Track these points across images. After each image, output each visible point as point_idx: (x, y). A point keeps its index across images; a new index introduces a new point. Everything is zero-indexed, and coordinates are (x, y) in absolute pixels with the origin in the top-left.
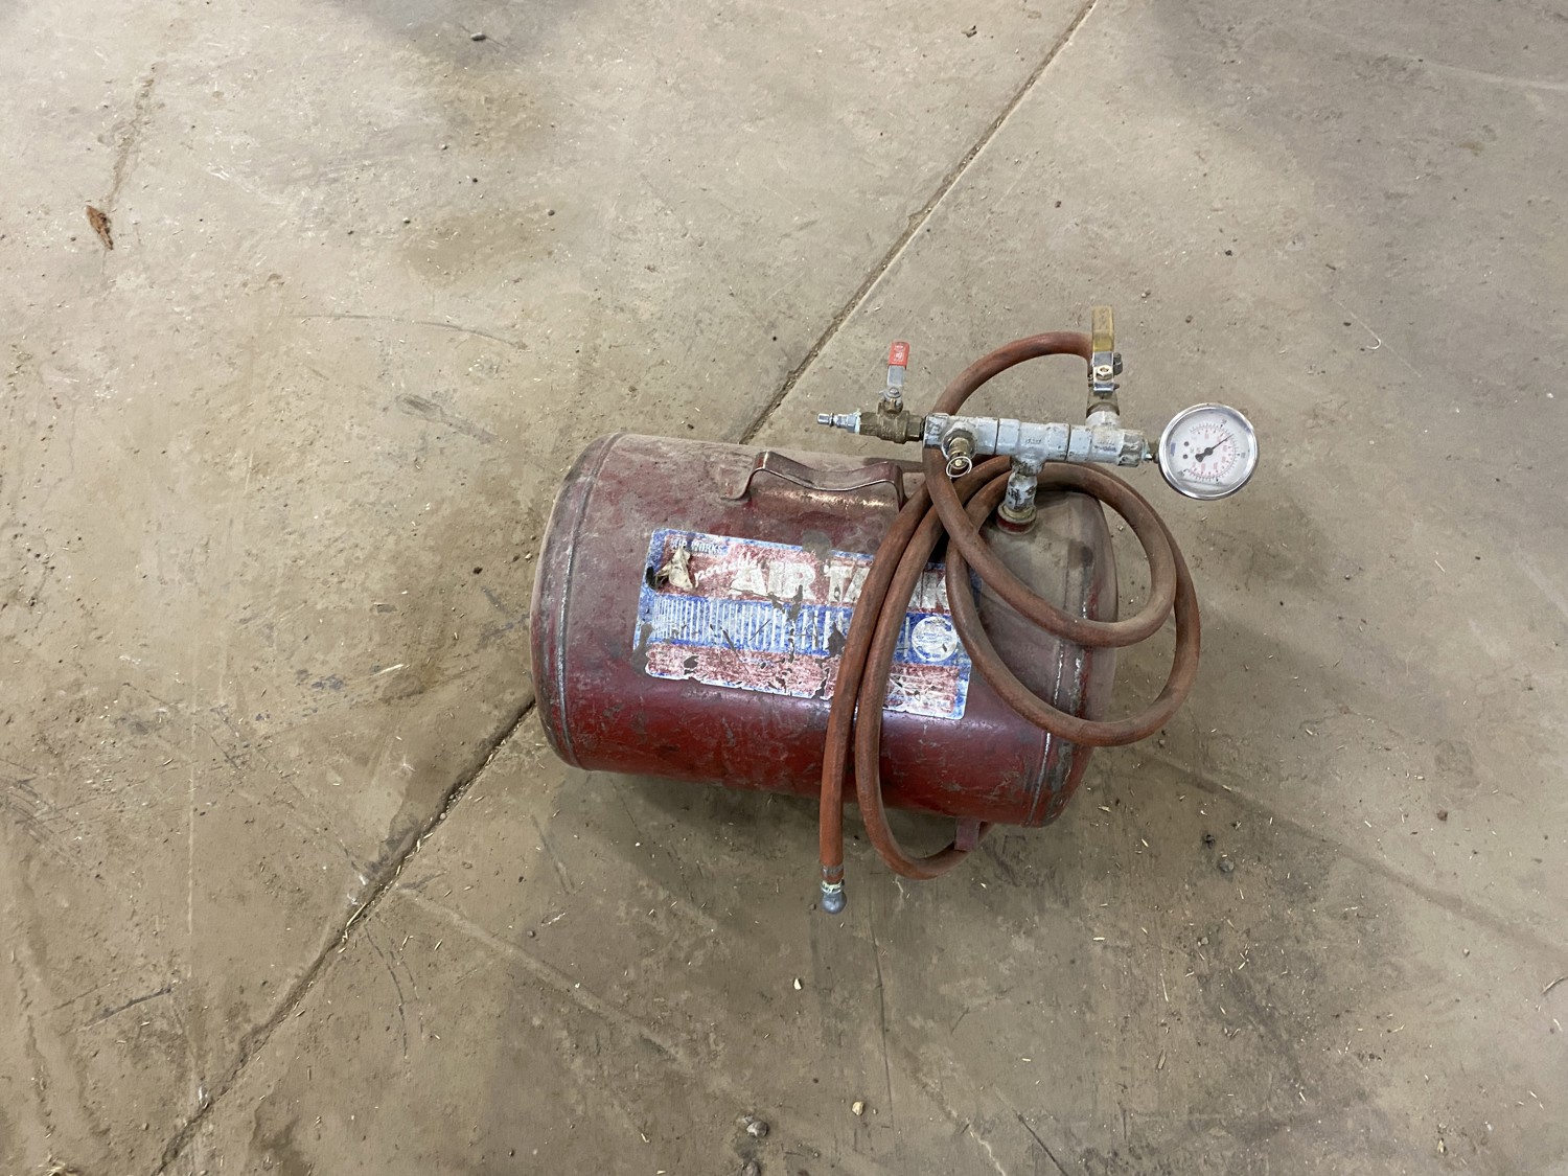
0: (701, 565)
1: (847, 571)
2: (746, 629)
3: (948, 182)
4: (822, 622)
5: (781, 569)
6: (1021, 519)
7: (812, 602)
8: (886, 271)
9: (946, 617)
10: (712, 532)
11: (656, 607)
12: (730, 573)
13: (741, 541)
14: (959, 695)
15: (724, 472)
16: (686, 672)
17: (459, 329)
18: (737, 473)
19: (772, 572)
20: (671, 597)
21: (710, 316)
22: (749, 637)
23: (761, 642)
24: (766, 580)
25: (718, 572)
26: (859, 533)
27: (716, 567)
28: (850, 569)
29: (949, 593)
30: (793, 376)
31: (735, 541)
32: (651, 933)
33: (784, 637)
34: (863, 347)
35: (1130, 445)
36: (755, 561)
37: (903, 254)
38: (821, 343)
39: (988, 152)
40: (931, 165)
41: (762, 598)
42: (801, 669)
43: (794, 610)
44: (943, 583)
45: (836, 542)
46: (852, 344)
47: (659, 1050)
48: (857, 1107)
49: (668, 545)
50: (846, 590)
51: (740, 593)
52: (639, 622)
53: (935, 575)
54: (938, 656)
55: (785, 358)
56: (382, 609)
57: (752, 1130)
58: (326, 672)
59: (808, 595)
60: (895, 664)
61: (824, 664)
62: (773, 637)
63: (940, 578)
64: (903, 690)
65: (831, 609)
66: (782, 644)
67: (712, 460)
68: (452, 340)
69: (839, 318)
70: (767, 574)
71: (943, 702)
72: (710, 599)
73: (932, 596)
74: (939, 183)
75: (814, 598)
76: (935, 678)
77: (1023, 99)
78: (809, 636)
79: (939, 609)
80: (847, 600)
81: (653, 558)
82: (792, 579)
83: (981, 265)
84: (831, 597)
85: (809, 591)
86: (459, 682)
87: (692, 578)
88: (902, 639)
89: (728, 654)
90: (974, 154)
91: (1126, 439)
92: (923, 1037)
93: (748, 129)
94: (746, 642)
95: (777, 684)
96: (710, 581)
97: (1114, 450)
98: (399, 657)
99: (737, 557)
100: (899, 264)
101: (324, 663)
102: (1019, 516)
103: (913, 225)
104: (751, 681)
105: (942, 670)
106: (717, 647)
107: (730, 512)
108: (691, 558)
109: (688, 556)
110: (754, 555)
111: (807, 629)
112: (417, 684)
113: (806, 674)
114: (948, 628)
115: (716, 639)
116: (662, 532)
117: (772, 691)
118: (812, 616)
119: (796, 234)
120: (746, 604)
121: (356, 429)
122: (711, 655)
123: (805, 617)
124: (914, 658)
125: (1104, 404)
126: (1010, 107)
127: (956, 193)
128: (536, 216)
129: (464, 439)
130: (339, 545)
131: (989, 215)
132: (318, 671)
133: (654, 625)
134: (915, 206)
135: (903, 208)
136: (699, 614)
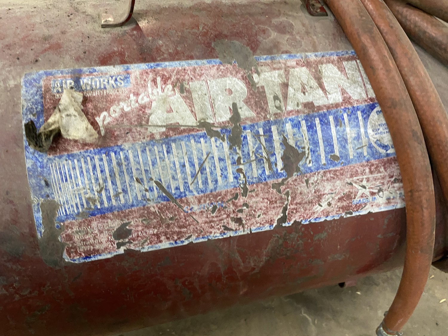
0: (100, 105)
2: (183, 172)
4: (269, 140)
5: (205, 88)
7: (252, 120)
10: (105, 62)
12: (143, 107)
13: (143, 66)
19: (195, 95)
20: (71, 156)
22: (190, 180)
24: (191, 105)
25: (127, 109)
27: (122, 104)
28: (282, 72)
31: (137, 69)
33: (231, 170)
36: (170, 87)
41: (191, 129)
42: (258, 200)
43: (234, 134)
45: (254, 47)
49: (48, 90)
50: (285, 96)
51: (164, 129)
52: (35, 200)
59: (245, 112)
61: (282, 188)
62: (219, 172)
64: (367, 192)
65: (276, 123)
66: (231, 178)
70: (188, 98)
72: (126, 146)
75: (253, 114)
78: (259, 161)
81: (30, 110)
82: (221, 98)
84: (272, 108)
85: (245, 107)
87: (94, 124)
88: (358, 137)
89: (168, 209)
94: (187, 187)
95: (233, 225)
96: (119, 122)
99: (145, 87)
106: (151, 204)
107: (118, 40)
108: (85, 100)
109: (79, 97)
110: (165, 80)
111: (256, 152)
113: (264, 204)
115: (148, 195)
116: (34, 76)
118: (257, 136)
120: (174, 141)
123: (250, 139)
124: (375, 153)
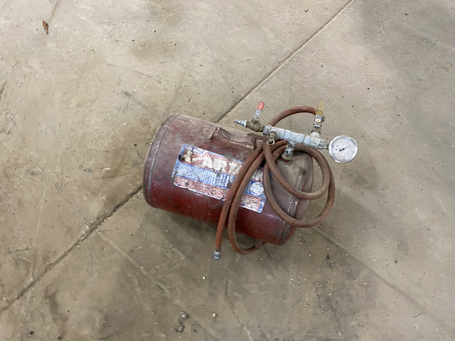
0: (195, 156)
1: (236, 165)
2: (204, 177)
3: (291, 54)
4: (226, 178)
5: (217, 161)
6: (288, 159)
7: (224, 172)
8: (268, 78)
9: (261, 183)
10: (200, 147)
11: (180, 167)
12: (203, 160)
13: (207, 151)
14: (261, 206)
15: (207, 131)
16: (186, 186)
17: (143, 74)
18: (210, 131)
19: (214, 162)
20: (185, 164)
21: (215, 82)
22: (205, 179)
23: (208, 181)
24: (212, 164)
25: (199, 159)
26: (241, 155)
28: (237, 165)
29: (263, 177)
30: (236, 103)
31: (206, 151)
32: (166, 256)
33: (215, 181)
34: (257, 98)
35: (321, 143)
36: (210, 158)
37: (275, 73)
38: (246, 95)
39: (304, 47)
40: (288, 48)
41: (210, 169)
42: (218, 191)
43: (219, 174)
44: (262, 173)
45: (234, 156)
46: (255, 97)
47: (162, 289)
48: (214, 315)
49: (187, 149)
50: (234, 170)
51: (204, 166)
52: (175, 170)
53: (260, 171)
54: (257, 194)
55: (235, 98)
56: (106, 151)
57: (184, 316)
58: (88, 167)
59: (224, 170)
60: (244, 194)
61: (225, 191)
62: (212, 180)
63: (262, 172)
64: (246, 202)
65: (229, 175)
66: (214, 183)
67: (204, 126)
68: (140, 77)
69: (252, 89)
70: (213, 162)
71: (256, 207)
72: (196, 167)
73: (258, 176)
74: (289, 54)
76: (255, 200)
77: (318, 33)
78: (222, 182)
79: (260, 181)
80: (234, 174)
81: (181, 152)
83: (296, 80)
84: (230, 172)
86: (125, 176)
87: (191, 160)
88: (248, 187)
89: (198, 183)
90: (301, 47)
91: (321, 142)
92: (236, 298)
93: (236, 29)
94: (204, 181)
95: (210, 194)
96: (196, 161)
97: (316, 144)
98: (109, 166)
99: (205, 156)
100: (273, 76)
101: (88, 164)
102: (287, 158)
103: (279, 65)
104: (203, 192)
105: (257, 198)
106: (195, 180)
107: (206, 143)
108: (193, 154)
109: (191, 153)
110: (210, 156)
111: (222, 180)
112: (112, 175)
113: (220, 192)
114: (261, 186)
115: (195, 178)
116: (185, 145)
117: (209, 196)
118: (223, 176)
119: (245, 62)
120: (206, 170)
121: (109, 99)
122: (193, 182)
123: (222, 176)
124: (250, 193)
125: (316, 130)
126: (314, 35)
127: (293, 58)
128: (170, 45)
129: (139, 107)
130: (98, 131)
131: (301, 66)
132: (86, 166)
133: (179, 171)
134: (281, 59)
135: (277, 60)
136: (192, 170)
